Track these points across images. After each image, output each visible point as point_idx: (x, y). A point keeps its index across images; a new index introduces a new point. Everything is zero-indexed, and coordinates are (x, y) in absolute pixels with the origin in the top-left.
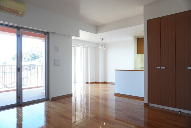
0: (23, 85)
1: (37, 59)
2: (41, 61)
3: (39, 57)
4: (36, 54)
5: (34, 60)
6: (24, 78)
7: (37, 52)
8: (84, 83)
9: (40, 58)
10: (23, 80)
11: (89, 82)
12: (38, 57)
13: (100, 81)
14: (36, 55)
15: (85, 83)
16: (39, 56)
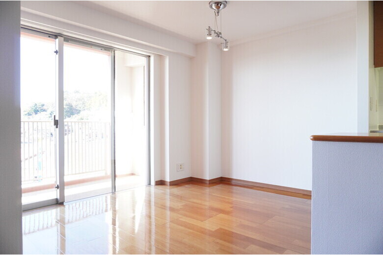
0: (23, 179)
1: (76, 115)
2: (82, 119)
3: (80, 111)
4: (74, 104)
5: (70, 117)
6: (26, 159)
7: (76, 101)
8: (150, 184)
9: (81, 113)
10: (22, 163)
11: (168, 179)
12: (77, 110)
13: (207, 177)
14: (74, 107)
15: (153, 183)
16: (79, 109)
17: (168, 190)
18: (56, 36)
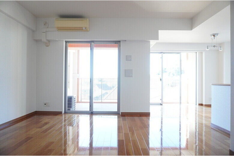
8: (196, 105)
11: (204, 104)
17: (204, 108)
18: (161, 53)
